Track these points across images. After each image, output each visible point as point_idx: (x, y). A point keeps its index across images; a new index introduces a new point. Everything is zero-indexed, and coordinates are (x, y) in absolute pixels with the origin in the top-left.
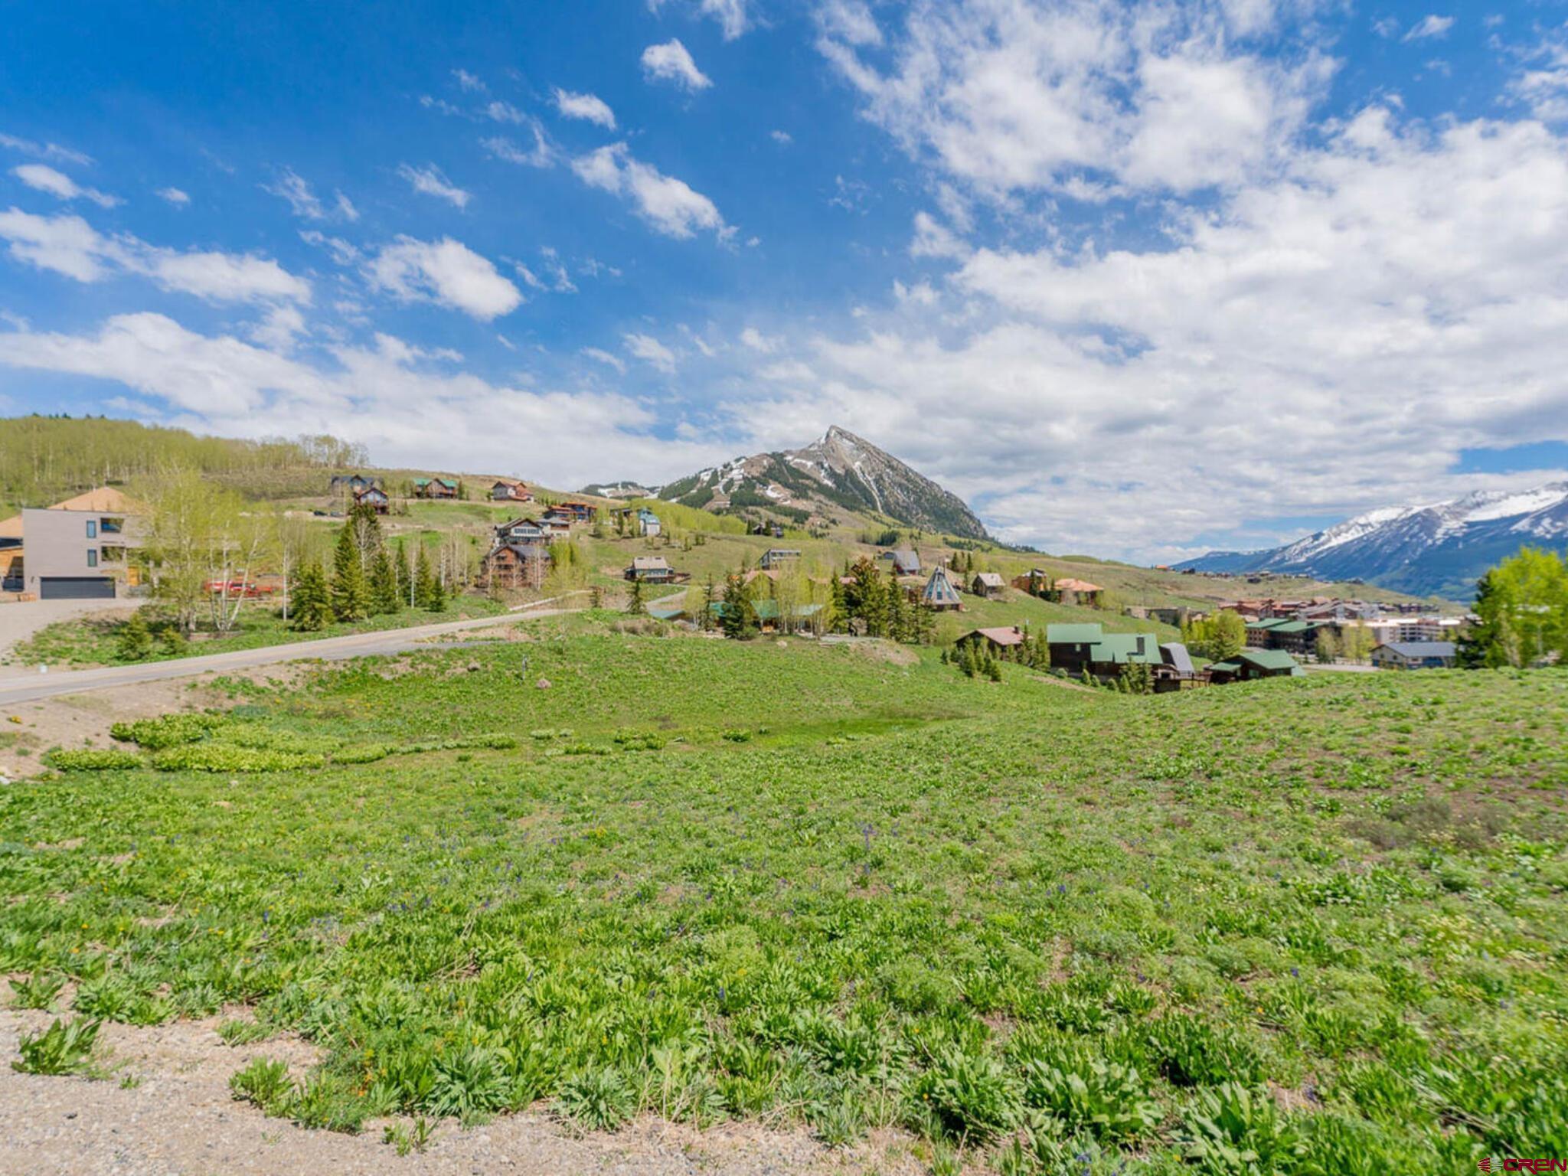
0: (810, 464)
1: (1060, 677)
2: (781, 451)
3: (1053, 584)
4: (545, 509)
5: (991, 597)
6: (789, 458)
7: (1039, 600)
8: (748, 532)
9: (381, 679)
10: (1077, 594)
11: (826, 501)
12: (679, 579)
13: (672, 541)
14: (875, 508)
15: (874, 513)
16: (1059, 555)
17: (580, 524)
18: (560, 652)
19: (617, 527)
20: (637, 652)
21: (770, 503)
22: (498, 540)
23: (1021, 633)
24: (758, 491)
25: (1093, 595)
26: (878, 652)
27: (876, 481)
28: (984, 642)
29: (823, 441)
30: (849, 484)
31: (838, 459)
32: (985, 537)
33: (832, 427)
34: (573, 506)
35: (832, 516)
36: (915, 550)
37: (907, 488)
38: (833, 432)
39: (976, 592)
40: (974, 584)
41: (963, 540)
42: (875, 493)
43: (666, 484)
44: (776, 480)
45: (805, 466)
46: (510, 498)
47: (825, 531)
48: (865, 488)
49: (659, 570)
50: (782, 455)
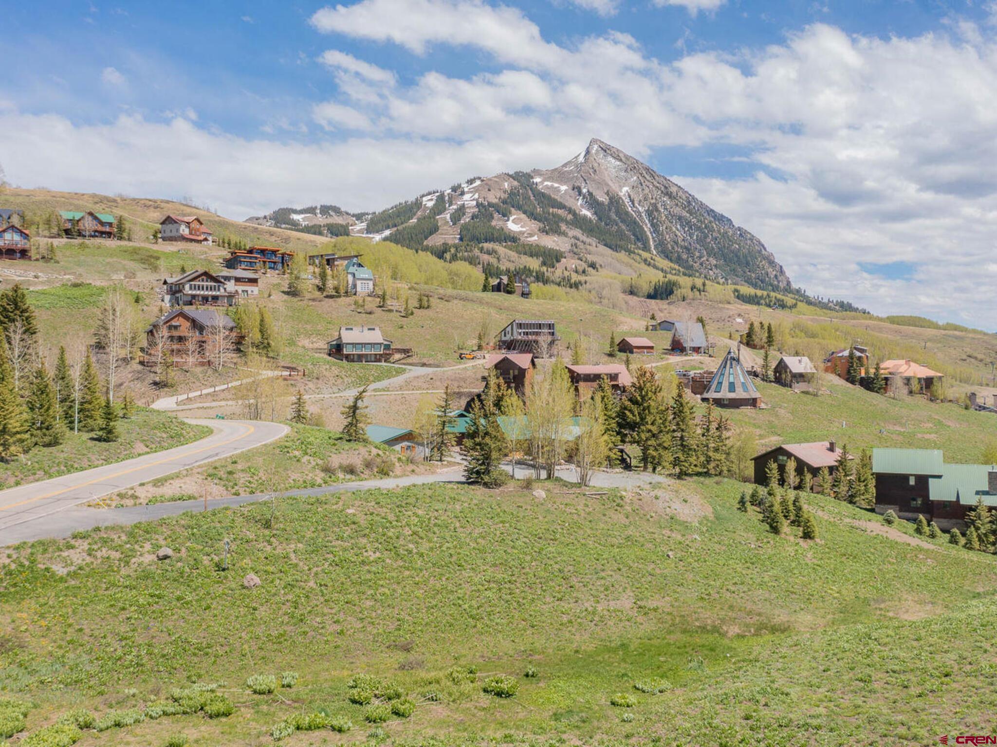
0: (564, 188)
1: (889, 522)
2: (527, 170)
3: (877, 368)
4: (225, 253)
5: (798, 387)
6: (537, 180)
7: (858, 390)
8: (485, 288)
9: (53, 575)
10: (908, 381)
11: (584, 238)
12: (397, 356)
13: (389, 302)
14: (646, 248)
15: (645, 255)
16: (884, 315)
17: (270, 278)
18: (267, 525)
19: (317, 282)
20: (362, 520)
21: (511, 239)
22: (167, 298)
23: (839, 451)
24: (497, 222)
25: (929, 382)
26: (660, 504)
27: (649, 213)
28: (791, 466)
29: (581, 159)
30: (613, 216)
31: (600, 184)
32: (788, 289)
33: (593, 141)
34: (263, 252)
35: (590, 258)
36: (700, 320)
37: (688, 223)
38: (596, 147)
39: (778, 381)
40: (776, 370)
41: (759, 293)
42: (647, 228)
43: (379, 209)
44: (519, 208)
45: (557, 190)
46: (183, 238)
47: (582, 278)
48: (635, 222)
49: (373, 345)
50: (529, 176)
